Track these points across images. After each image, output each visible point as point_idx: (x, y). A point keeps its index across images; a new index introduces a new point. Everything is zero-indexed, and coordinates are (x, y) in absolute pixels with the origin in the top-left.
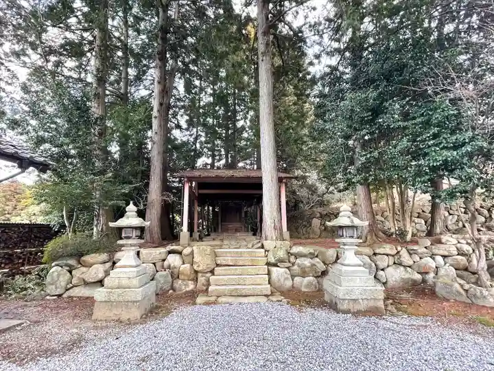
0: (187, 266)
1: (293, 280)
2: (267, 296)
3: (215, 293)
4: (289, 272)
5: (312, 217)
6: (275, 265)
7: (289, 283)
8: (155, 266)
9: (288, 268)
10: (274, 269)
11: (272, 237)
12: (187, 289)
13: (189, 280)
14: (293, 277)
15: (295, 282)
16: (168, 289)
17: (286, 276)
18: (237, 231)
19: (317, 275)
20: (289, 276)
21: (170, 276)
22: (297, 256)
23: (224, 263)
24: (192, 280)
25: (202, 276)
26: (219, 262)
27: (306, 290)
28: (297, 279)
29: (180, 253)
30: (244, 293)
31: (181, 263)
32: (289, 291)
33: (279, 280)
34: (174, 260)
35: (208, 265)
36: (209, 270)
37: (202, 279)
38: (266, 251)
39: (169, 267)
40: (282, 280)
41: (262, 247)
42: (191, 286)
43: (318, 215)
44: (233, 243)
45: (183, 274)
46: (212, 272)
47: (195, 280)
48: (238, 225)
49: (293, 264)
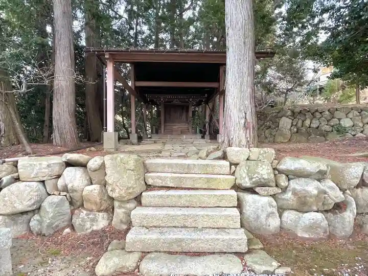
0: (95, 188)
1: (280, 216)
2: (239, 254)
3: (139, 247)
4: (274, 203)
5: (279, 115)
6: (251, 191)
7: (274, 223)
8: (44, 185)
9: (273, 196)
10: (248, 198)
11: (240, 141)
12: (95, 228)
13: (99, 211)
14: (281, 210)
15: (284, 219)
16: (62, 225)
17: (270, 210)
18: (182, 133)
19: (326, 208)
20: (275, 210)
21: (67, 204)
22: (292, 175)
23: (159, 183)
24: (106, 210)
25: (120, 207)
26: (150, 182)
27: (307, 236)
28: (289, 216)
29: (84, 166)
30: (194, 247)
31: (86, 182)
32: (275, 235)
33: (258, 217)
34: (73, 178)
35: (128, 188)
36: (132, 197)
37: (119, 212)
38: (231, 164)
39: (65, 189)
40: (263, 217)
41: (224, 157)
42: (101, 222)
43: (289, 113)
44: (178, 147)
45: (89, 201)
46: (138, 200)
47: (110, 210)
48: (184, 126)
49: (284, 190)
